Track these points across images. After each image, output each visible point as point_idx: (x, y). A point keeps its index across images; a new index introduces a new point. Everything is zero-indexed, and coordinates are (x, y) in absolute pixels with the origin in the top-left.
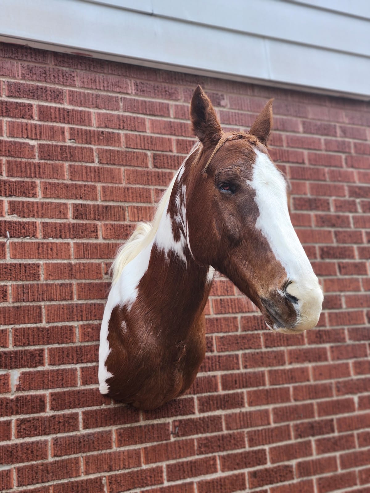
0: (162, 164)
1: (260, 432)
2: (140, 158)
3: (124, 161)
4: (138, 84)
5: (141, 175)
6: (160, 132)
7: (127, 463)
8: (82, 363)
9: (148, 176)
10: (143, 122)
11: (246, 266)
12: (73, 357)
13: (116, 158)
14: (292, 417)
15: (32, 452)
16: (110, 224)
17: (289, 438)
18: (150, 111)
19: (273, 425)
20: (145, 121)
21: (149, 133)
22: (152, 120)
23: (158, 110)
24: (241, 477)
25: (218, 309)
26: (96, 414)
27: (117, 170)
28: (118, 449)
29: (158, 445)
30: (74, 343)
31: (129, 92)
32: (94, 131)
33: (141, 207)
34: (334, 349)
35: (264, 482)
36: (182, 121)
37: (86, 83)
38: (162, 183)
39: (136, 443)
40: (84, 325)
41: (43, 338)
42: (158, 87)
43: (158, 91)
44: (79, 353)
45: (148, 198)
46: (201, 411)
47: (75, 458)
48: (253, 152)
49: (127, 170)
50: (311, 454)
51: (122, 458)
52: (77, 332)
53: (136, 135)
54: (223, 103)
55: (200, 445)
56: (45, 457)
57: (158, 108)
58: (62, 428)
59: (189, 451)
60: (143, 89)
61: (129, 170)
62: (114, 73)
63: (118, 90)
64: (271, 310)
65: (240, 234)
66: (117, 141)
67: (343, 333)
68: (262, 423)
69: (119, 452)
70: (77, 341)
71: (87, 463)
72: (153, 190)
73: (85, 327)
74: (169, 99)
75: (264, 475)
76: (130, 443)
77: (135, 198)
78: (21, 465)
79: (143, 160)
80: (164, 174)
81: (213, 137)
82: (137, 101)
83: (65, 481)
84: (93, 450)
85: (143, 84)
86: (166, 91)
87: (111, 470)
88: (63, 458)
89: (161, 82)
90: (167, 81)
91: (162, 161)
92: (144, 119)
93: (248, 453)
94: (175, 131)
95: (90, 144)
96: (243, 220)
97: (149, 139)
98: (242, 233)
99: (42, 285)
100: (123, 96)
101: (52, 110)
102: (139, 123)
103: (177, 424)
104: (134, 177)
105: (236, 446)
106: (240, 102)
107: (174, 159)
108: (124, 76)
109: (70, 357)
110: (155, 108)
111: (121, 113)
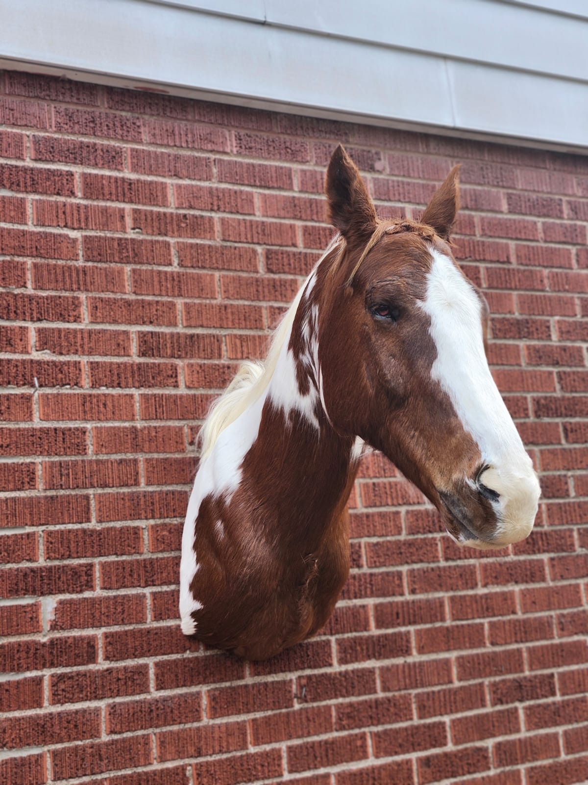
0: (281, 266)
1: (437, 695)
2: (245, 256)
3: (220, 262)
4: (242, 137)
5: (247, 284)
6: (276, 215)
7: (224, 744)
8: (154, 585)
9: (258, 286)
10: (250, 200)
11: (415, 440)
12: (139, 575)
13: (207, 257)
14: (487, 670)
15: (76, 726)
16: (198, 364)
17: (484, 706)
18: (261, 180)
19: (457, 684)
20: (253, 197)
21: (259, 217)
22: (265, 195)
23: (274, 179)
24: (405, 767)
25: (369, 499)
26: (176, 665)
27: (208, 277)
28: (211, 722)
29: (275, 715)
30: (141, 554)
31: (228, 150)
32: (172, 214)
33: (247, 336)
34: (555, 563)
35: (443, 774)
36: (313, 197)
37: (158, 137)
38: (280, 297)
39: (239, 712)
40: (157, 525)
41: (93, 547)
42: (273, 141)
43: (274, 148)
44: (149, 569)
45: (258, 322)
46: (342, 661)
47: (144, 735)
48: (427, 253)
49: (224, 277)
50: (518, 730)
51: (216, 736)
52: (146, 536)
53: (239, 220)
54: (378, 165)
55: (341, 716)
56: (96, 734)
57: (274, 175)
58: (123, 688)
59: (323, 724)
60: (250, 145)
61: (227, 277)
62: (202, 119)
63: (209, 146)
64: (455, 511)
65: (405, 388)
66: (208, 230)
67: (571, 536)
68: (439, 680)
69: (213, 727)
70: (145, 551)
71: (162, 744)
72: (266, 308)
73: (158, 529)
74: (291, 161)
75: (443, 762)
76: (230, 712)
77: (237, 321)
78: (59, 746)
79: (250, 260)
80: (283, 283)
81: (363, 228)
82: (241, 164)
83: (128, 772)
84: (171, 723)
85: (250, 136)
86: (287, 148)
87: (199, 755)
88: (125, 735)
89: (279, 133)
90: (289, 132)
91: (280, 261)
92: (251, 194)
93: (417, 728)
94: (300, 212)
95: (166, 235)
96: (411, 365)
97: (260, 226)
98: (409, 387)
99: (91, 461)
100: (218, 156)
101: (104, 182)
102: (243, 200)
103: (304, 681)
104: (235, 287)
105: (398, 718)
106: (405, 163)
107: (299, 258)
108: (220, 124)
109: (135, 576)
110: (269, 175)
111: (215, 185)
